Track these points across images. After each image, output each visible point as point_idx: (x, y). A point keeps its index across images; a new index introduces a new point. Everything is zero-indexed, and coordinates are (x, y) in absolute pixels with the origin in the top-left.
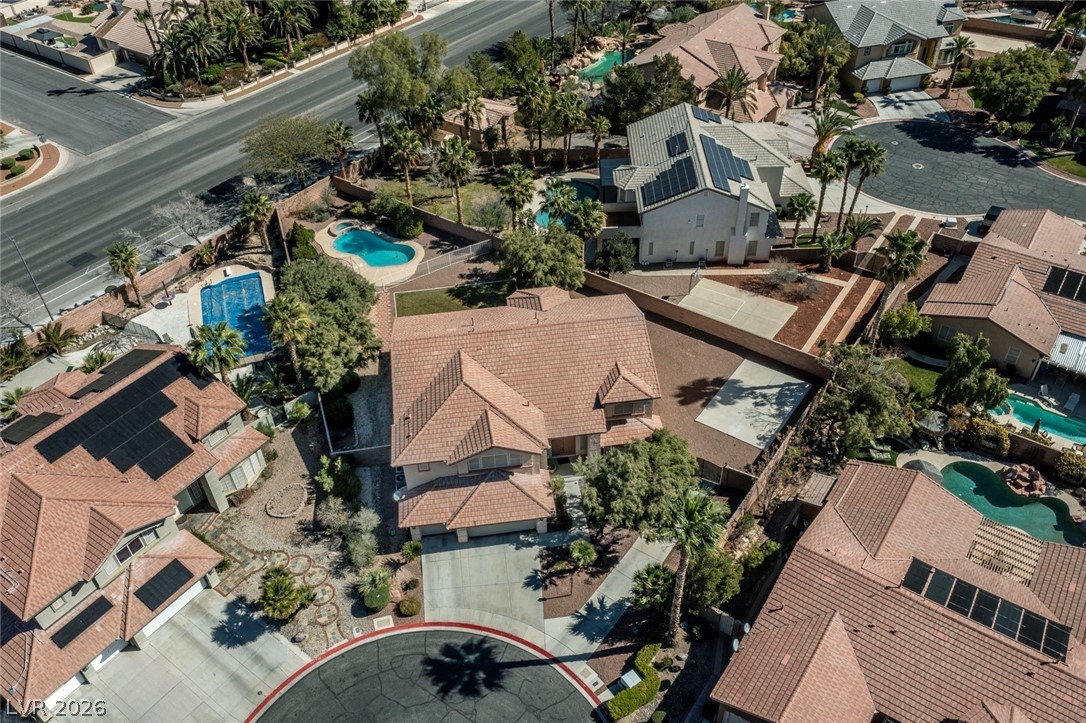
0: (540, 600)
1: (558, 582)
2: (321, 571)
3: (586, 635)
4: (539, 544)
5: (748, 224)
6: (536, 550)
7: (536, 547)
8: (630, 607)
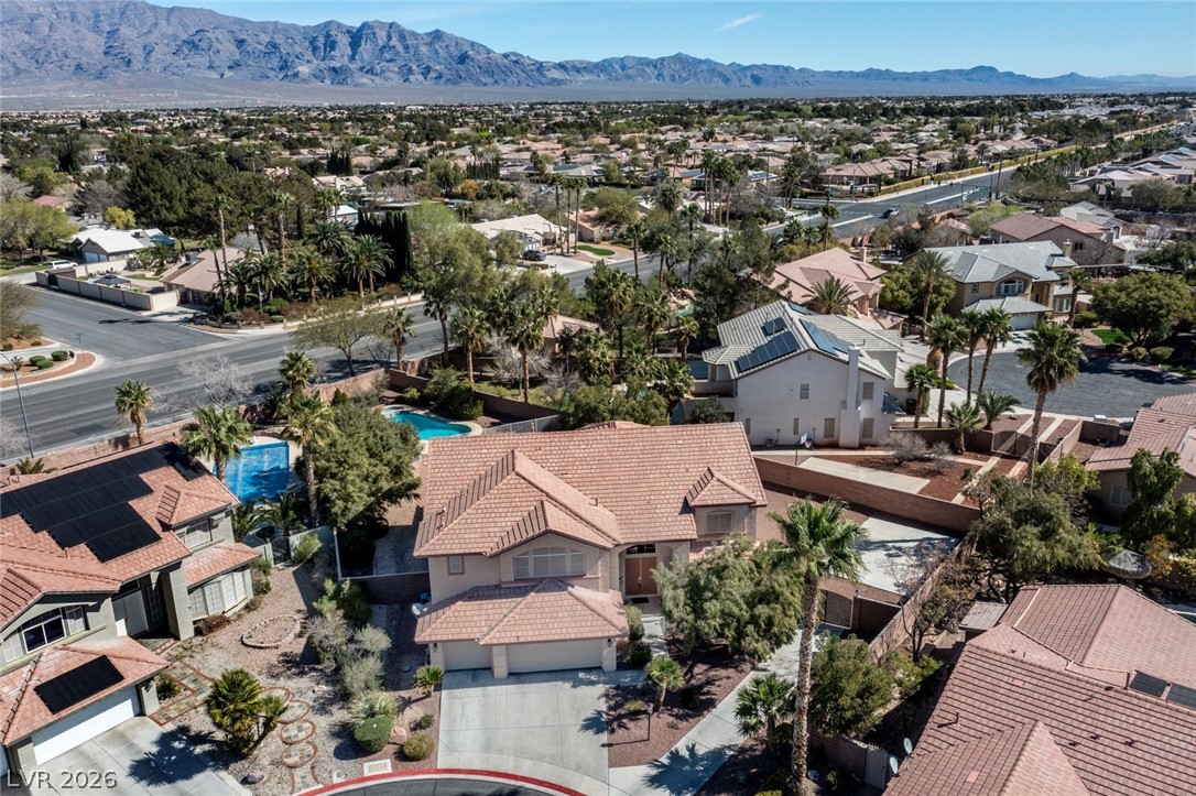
0: (603, 745)
1: (631, 725)
2: (300, 706)
3: (668, 787)
4: (605, 683)
5: (861, 397)
6: (600, 689)
7: (601, 685)
8: (732, 756)
